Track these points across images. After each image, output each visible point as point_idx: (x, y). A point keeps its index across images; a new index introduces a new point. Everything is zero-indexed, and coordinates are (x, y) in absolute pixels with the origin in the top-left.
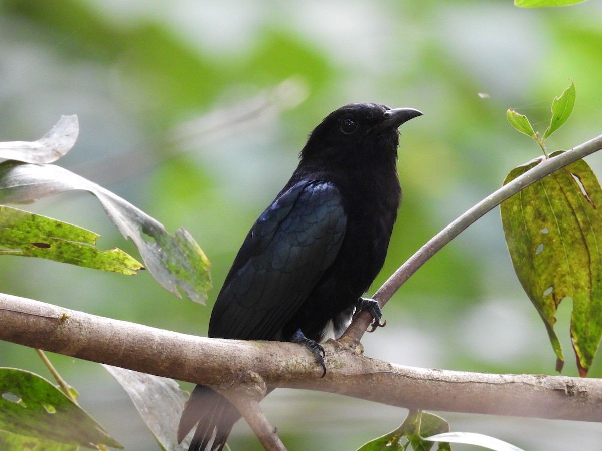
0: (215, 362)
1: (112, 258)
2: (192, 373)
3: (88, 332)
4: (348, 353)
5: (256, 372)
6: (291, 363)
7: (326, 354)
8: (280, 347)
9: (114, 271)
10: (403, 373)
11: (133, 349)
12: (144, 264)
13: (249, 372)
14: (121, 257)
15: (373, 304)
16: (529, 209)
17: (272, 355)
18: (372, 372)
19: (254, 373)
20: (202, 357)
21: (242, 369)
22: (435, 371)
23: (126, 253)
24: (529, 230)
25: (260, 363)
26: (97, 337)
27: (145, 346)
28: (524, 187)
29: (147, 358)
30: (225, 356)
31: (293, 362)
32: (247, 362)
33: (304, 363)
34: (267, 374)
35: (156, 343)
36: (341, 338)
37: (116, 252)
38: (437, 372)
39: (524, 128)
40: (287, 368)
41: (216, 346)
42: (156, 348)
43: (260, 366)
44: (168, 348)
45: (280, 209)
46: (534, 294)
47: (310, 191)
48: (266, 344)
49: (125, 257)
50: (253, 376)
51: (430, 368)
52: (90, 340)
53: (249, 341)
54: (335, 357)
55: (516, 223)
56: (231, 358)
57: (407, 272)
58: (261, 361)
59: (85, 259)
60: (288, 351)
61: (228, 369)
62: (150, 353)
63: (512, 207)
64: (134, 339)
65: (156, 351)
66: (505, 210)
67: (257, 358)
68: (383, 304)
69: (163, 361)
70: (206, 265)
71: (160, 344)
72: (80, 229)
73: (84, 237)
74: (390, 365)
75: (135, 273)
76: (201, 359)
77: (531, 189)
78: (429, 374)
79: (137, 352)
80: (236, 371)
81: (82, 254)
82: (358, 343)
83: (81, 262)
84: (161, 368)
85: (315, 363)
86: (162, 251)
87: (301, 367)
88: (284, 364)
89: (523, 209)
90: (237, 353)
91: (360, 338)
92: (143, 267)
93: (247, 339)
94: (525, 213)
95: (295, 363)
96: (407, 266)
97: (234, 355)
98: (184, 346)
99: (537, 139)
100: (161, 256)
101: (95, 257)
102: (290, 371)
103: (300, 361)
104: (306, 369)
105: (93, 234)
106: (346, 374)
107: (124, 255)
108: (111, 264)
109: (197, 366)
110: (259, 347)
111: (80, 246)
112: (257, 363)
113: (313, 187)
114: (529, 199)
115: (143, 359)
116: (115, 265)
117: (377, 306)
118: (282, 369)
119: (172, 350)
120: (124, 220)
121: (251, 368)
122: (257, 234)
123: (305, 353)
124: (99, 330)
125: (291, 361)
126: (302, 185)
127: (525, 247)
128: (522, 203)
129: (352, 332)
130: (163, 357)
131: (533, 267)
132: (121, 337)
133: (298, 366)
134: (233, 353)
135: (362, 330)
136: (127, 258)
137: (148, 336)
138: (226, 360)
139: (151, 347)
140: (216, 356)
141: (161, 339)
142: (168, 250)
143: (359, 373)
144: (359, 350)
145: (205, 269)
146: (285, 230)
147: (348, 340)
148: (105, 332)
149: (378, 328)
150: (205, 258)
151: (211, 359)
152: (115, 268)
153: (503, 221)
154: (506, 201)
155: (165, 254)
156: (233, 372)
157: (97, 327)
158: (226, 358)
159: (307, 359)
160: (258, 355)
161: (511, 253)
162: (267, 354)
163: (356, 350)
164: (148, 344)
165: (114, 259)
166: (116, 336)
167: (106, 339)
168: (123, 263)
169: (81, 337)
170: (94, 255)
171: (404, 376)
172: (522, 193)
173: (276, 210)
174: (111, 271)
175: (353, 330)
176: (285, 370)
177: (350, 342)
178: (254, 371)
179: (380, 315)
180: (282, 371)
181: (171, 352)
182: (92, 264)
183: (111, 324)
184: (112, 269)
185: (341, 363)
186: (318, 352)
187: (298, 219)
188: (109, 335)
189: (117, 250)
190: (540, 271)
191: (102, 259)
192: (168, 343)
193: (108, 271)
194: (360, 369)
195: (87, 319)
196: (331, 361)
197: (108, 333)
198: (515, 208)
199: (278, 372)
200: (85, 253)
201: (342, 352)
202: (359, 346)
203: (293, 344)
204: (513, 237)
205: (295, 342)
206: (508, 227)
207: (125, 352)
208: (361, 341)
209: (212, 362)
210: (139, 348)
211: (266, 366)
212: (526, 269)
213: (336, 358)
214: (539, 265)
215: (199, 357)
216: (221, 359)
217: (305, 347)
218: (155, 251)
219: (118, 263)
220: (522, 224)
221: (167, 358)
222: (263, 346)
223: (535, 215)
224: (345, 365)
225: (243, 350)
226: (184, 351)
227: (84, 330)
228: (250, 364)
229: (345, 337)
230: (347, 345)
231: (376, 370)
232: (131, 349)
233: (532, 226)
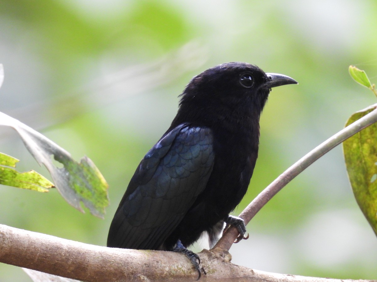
0: (112, 267)
1: (28, 178)
2: (93, 275)
3: (10, 242)
4: (219, 261)
5: (145, 275)
6: (173, 268)
7: (201, 261)
8: (164, 255)
9: (30, 189)
10: (263, 277)
11: (46, 255)
12: (54, 184)
13: (139, 275)
14: (36, 177)
15: (239, 222)
16: (366, 146)
17: (158, 262)
18: (238, 276)
19: (143, 276)
20: (101, 263)
21: (134, 272)
22: (289, 276)
23: (40, 175)
24: (365, 163)
25: (148, 268)
26: (17, 245)
27: (56, 253)
28: (362, 129)
29: (57, 263)
30: (120, 262)
31: (174, 267)
32: (137, 267)
33: (183, 269)
34: (154, 277)
35: (64, 251)
36: (213, 249)
37: (32, 174)
38: (291, 277)
39: (363, 81)
40: (170, 272)
41: (113, 254)
42: (65, 255)
43: (148, 271)
44: (74, 255)
45: (162, 147)
46: (369, 215)
47: (186, 133)
48: (153, 253)
49: (39, 177)
50: (142, 278)
51: (285, 274)
52: (11, 248)
53: (140, 251)
54: (208, 264)
55: (356, 157)
56: (124, 264)
57: (267, 196)
58: (149, 266)
59: (6, 179)
60: (171, 258)
61: (122, 273)
62: (60, 259)
63: (352, 144)
64: (47, 248)
65: (64, 258)
66: (347, 147)
67: (145, 264)
68: (248, 221)
69: (70, 266)
70: (104, 187)
71: (68, 252)
72: (3, 155)
73: (6, 161)
74: (252, 271)
75: (47, 190)
76: (100, 264)
77: (368, 130)
78: (284, 279)
79: (49, 258)
80: (129, 274)
81: (4, 175)
82: (227, 253)
83: (3, 181)
84: (68, 271)
85: (192, 268)
86: (70, 174)
87: (181, 271)
88: (167, 269)
89: (361, 146)
90: (129, 260)
91: (228, 249)
92: (54, 185)
93: (138, 249)
94: (363, 149)
95: (176, 268)
96: (268, 191)
97: (127, 262)
98: (87, 254)
99: (373, 90)
100: (69, 179)
101: (15, 177)
102: (172, 275)
103: (180, 266)
104: (185, 273)
105: (13, 159)
106: (217, 278)
107: (38, 176)
108: (27, 183)
109: (97, 270)
110: (148, 256)
111: (3, 169)
112: (146, 268)
113: (189, 129)
114: (366, 138)
115: (53, 263)
116: (31, 184)
117: (243, 223)
118: (165, 273)
119: (77, 257)
120: (39, 150)
121: (141, 272)
122: (144, 168)
123: (184, 261)
124: (18, 240)
125: (173, 266)
126: (179, 128)
127: (362, 176)
128: (361, 141)
129: (222, 244)
130: (70, 262)
131: (368, 193)
132: (36, 246)
133: (179, 271)
134: (126, 260)
135: (230, 242)
136: (41, 178)
137: (58, 245)
138: (121, 265)
139: (60, 254)
140: (113, 262)
141: (69, 248)
142: (74, 174)
143: (228, 277)
144: (228, 258)
145: (104, 189)
146: (167, 165)
147: (219, 250)
148: (23, 242)
149: (243, 240)
150: (103, 181)
151: (109, 264)
152: (31, 187)
153: (345, 156)
154: (347, 140)
155: (72, 177)
156: (126, 275)
157: (17, 237)
158: (121, 264)
159: (186, 265)
160: (146, 262)
161: (351, 182)
162: (154, 261)
163: (225, 258)
164: (58, 252)
165: (30, 179)
166: (32, 245)
167: (24, 248)
168: (37, 183)
169: (4, 245)
170: (14, 175)
171: (264, 280)
172: (360, 133)
173: (159, 149)
174: (28, 189)
175: (223, 242)
176: (168, 274)
177: (220, 252)
178: (143, 274)
179: (245, 231)
180: (166, 275)
181: (76, 258)
182: (12, 183)
183: (28, 235)
184: (29, 187)
185: (213, 269)
186: (195, 260)
187: (177, 156)
188: (26, 244)
189: (33, 172)
190: (374, 196)
191: (21, 179)
192: (74, 251)
193: (25, 188)
194: (229, 274)
195: (9, 231)
196: (205, 267)
197: (26, 242)
198: (355, 145)
199: (162, 276)
200: (7, 174)
201: (214, 259)
202: (228, 255)
203: (175, 253)
204: (353, 169)
205: (176, 252)
206: (349, 161)
207: (40, 258)
208: (230, 251)
209: (109, 267)
210: (51, 254)
211: (153, 271)
212: (363, 194)
213: (210, 264)
214: (373, 191)
215: (99, 262)
216: (117, 265)
217: (184, 256)
218: (63, 175)
219: (34, 182)
220: (360, 159)
221: (73, 263)
222: (150, 254)
223: (371, 151)
224: (216, 270)
225: (134, 258)
226: (87, 258)
227: (6, 240)
228: (140, 269)
229: (217, 248)
230: (218, 255)
231: (242, 274)
232: (44, 256)
233: (368, 160)
